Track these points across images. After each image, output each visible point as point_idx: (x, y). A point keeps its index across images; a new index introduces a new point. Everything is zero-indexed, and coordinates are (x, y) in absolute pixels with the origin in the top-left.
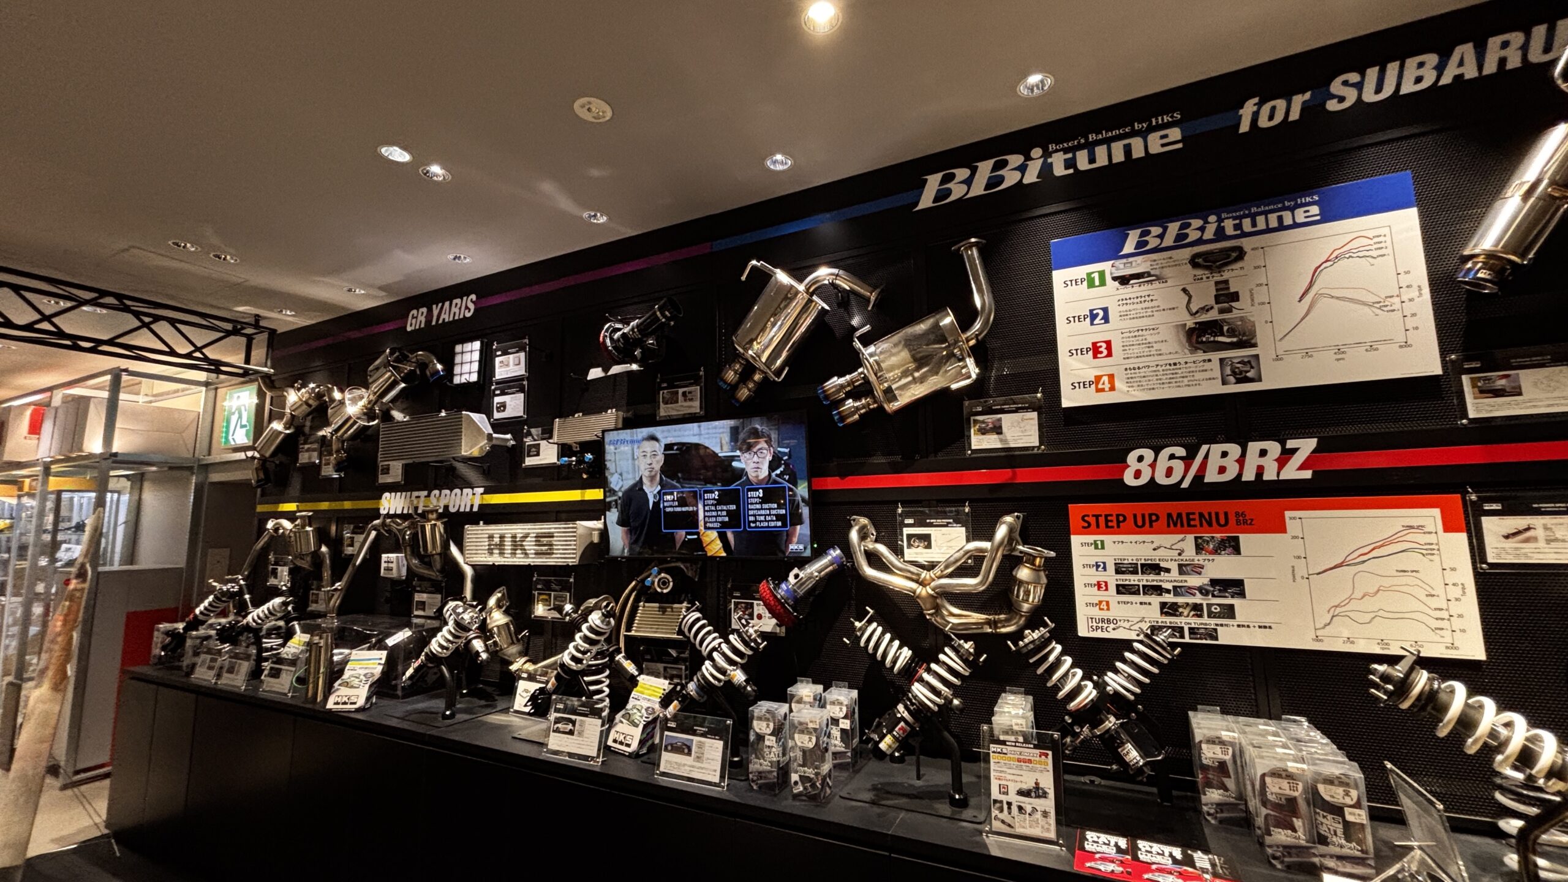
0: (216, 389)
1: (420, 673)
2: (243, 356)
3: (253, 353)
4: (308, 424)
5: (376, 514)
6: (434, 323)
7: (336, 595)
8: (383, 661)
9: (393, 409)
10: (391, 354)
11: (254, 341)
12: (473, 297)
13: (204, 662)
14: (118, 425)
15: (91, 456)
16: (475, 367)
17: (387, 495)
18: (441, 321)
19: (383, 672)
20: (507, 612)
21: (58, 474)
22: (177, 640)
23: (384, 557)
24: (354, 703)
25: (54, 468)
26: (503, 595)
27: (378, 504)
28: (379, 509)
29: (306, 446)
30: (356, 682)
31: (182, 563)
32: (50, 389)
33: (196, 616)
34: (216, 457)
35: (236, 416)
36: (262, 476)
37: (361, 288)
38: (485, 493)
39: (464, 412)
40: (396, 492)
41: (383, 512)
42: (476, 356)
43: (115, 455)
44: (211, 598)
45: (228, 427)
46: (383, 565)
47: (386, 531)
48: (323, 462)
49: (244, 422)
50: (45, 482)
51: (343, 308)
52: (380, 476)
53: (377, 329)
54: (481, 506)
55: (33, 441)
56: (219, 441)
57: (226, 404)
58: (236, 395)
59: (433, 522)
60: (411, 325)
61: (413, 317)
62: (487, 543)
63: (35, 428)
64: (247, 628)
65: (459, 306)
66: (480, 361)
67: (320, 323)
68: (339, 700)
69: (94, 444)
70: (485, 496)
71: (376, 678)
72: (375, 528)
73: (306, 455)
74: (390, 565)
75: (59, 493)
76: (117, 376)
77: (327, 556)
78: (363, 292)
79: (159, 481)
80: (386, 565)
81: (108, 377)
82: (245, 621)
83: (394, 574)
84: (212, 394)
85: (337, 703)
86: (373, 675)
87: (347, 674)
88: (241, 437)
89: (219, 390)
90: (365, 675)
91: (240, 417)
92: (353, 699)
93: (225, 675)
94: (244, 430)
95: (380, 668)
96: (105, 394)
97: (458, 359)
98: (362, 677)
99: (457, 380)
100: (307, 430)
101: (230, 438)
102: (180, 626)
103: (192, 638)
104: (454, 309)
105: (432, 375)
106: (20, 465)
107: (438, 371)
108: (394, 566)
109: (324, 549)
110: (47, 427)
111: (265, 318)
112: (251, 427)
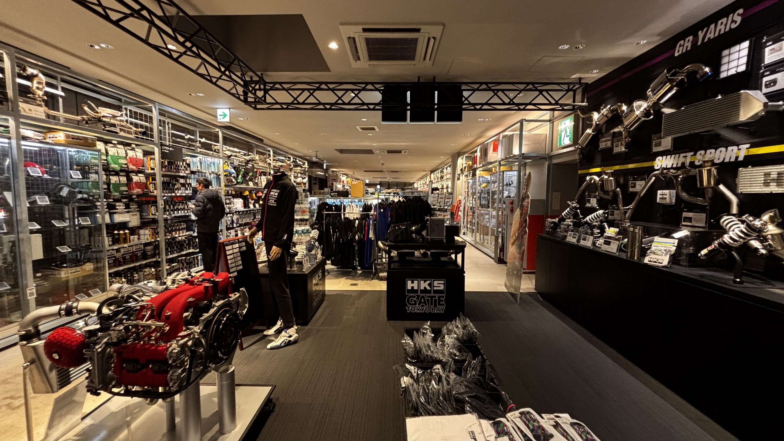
0: (553, 122)
1: (712, 254)
2: (572, 100)
3: (576, 98)
4: (604, 128)
5: (652, 169)
6: (699, 43)
7: (629, 212)
8: (676, 245)
9: (663, 108)
10: (668, 72)
11: (576, 93)
12: (741, 11)
13: (570, 235)
14: (523, 143)
15: (514, 156)
16: (744, 60)
17: (660, 158)
18: (706, 40)
19: (676, 250)
20: (778, 226)
21: (503, 165)
22: (556, 226)
23: (659, 192)
24: (662, 263)
25: (502, 163)
26: (775, 214)
27: (653, 163)
28: (654, 166)
29: (604, 139)
30: (660, 253)
31: (544, 197)
32: (499, 134)
33: (562, 216)
34: (555, 152)
35: (564, 132)
36: (581, 157)
37: (644, 39)
38: (750, 147)
39: (742, 91)
40: (667, 155)
41: (656, 168)
42: (745, 52)
43: (523, 154)
44: (568, 209)
45: (560, 138)
46: (659, 197)
47: (663, 177)
48: (615, 145)
49: (568, 134)
50: (500, 168)
51: (627, 58)
52: (654, 148)
53: (649, 64)
54: (746, 157)
55: (495, 154)
56: (556, 144)
57: (559, 128)
58: (563, 123)
59: (708, 168)
60: (678, 52)
61: (680, 46)
62: (763, 179)
63: (495, 149)
64: (587, 222)
65: (724, 23)
66: (749, 55)
67: (610, 73)
68: (652, 260)
69: (516, 151)
70: (750, 150)
71: (672, 253)
72: (655, 175)
73: (604, 143)
74: (664, 196)
75: (503, 172)
76: (521, 122)
77: (620, 192)
78: (645, 42)
79: (532, 165)
80: (661, 196)
81: (519, 124)
82: (585, 220)
83: (668, 201)
84: (552, 124)
85: (650, 261)
86: (670, 251)
87: (653, 248)
88: (567, 141)
89: (555, 123)
90: (665, 250)
91: (566, 132)
92: (660, 261)
93: (582, 241)
94: (568, 138)
95: (675, 248)
96: (519, 133)
97: (725, 60)
98: (663, 251)
99: (723, 75)
100: (603, 131)
101: (562, 142)
102: (557, 220)
103: (563, 224)
104: (719, 27)
105: (702, 77)
106: (491, 163)
107: (707, 73)
108: (667, 197)
109: (618, 189)
110: (500, 148)
111: (584, 78)
112: (571, 136)
